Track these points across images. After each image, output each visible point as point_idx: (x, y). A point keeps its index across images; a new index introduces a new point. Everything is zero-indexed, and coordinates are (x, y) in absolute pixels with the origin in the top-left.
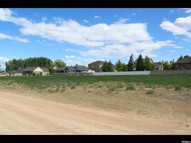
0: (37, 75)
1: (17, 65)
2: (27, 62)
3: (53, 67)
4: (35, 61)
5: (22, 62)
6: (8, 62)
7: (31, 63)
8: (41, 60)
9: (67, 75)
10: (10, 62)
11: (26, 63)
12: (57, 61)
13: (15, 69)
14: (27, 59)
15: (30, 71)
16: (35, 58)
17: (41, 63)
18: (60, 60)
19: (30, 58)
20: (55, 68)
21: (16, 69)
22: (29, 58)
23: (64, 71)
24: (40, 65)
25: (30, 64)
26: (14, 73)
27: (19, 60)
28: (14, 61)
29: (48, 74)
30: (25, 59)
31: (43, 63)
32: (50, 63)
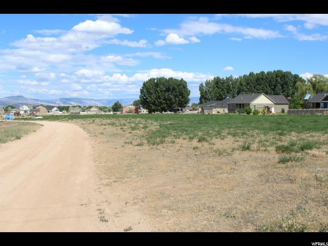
0: (254, 113)
1: (223, 90)
2: (244, 84)
3: (303, 94)
4: (262, 79)
5: (232, 84)
6: (204, 85)
7: (252, 84)
8: (277, 77)
9: (320, 114)
10: (207, 83)
11: (241, 85)
12: (314, 79)
13: (217, 100)
14: (245, 76)
15: (243, 104)
16: (263, 73)
17: (275, 86)
18: (321, 77)
19: (251, 74)
20: (307, 97)
21: (220, 98)
22: (248, 74)
23: (322, 105)
24: (274, 90)
25: (251, 86)
26: (211, 108)
27: (228, 79)
28: (217, 81)
29: (283, 111)
30: (240, 77)
31: (282, 85)
32: (298, 83)
